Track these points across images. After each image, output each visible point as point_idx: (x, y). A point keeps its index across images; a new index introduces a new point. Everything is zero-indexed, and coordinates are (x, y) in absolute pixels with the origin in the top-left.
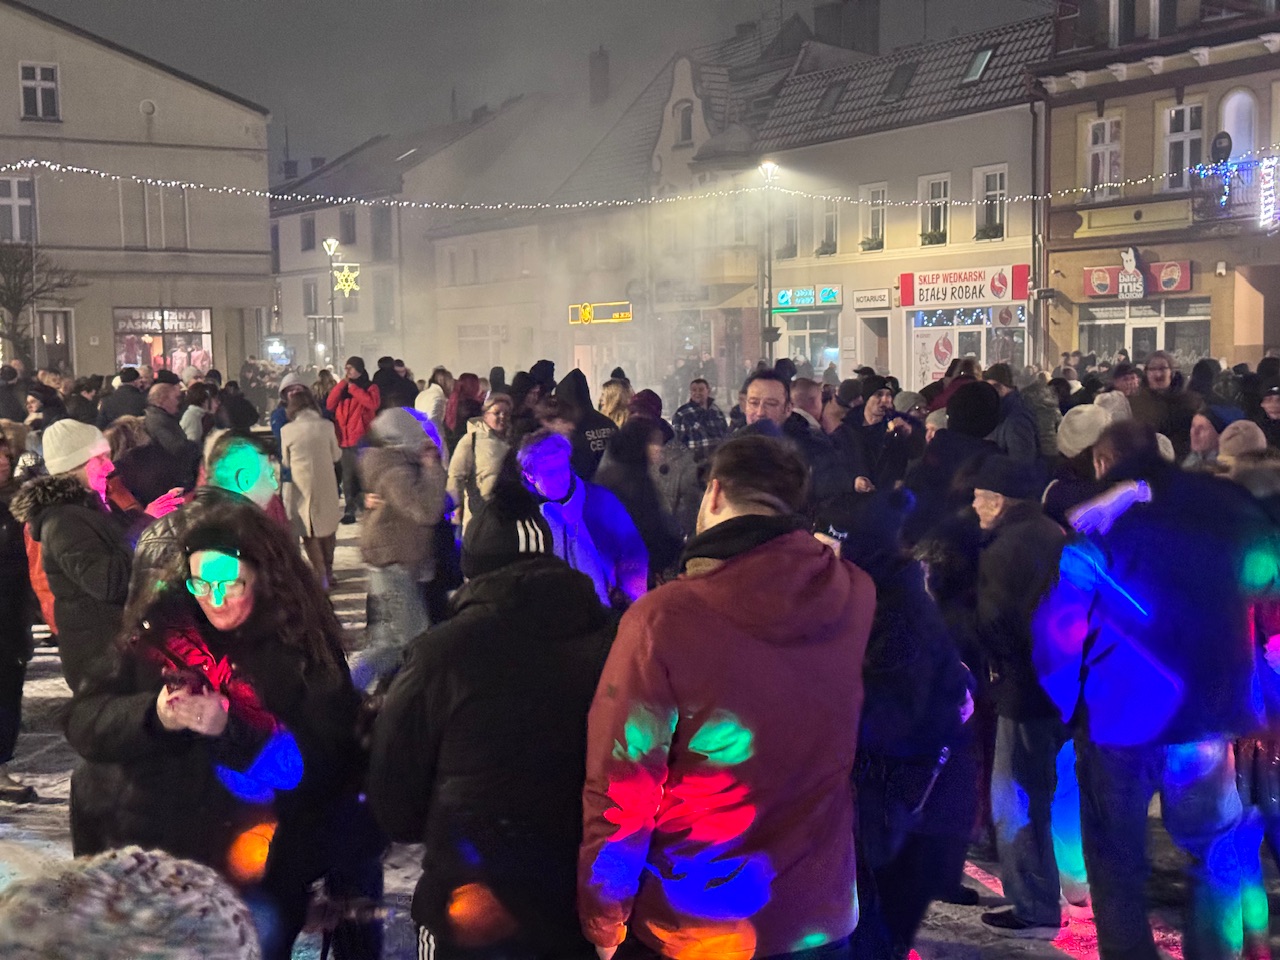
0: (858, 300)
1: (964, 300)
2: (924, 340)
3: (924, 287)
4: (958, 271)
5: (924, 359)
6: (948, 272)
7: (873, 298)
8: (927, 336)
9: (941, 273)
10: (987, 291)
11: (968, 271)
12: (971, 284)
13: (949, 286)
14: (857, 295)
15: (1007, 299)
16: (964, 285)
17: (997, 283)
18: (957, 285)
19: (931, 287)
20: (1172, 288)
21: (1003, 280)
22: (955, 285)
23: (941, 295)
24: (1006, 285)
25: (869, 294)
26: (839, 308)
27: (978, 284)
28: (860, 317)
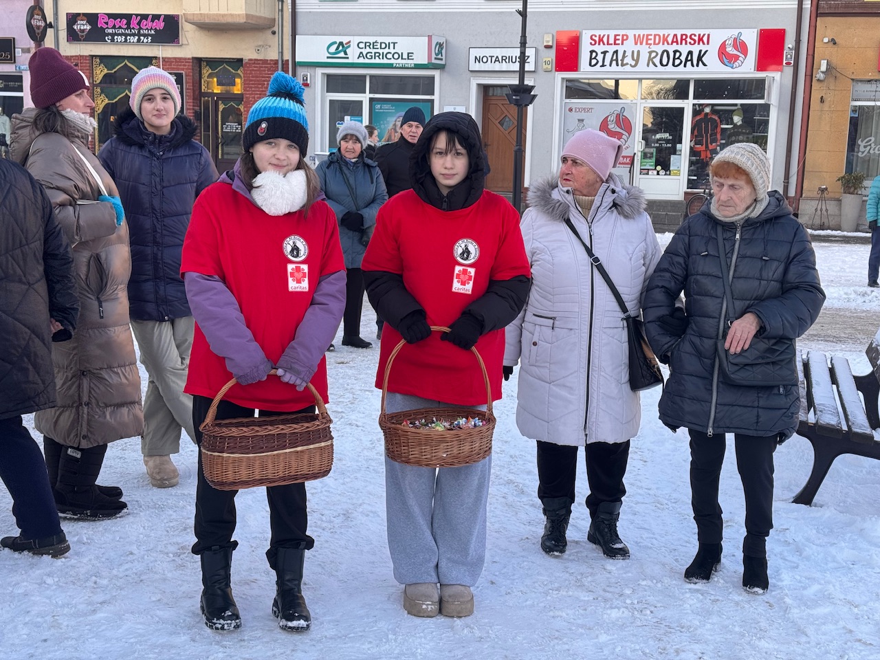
0: (477, 58)
1: (672, 69)
3: (599, 49)
4: (661, 32)
6: (642, 33)
7: (506, 59)
8: (588, 108)
9: (631, 33)
10: (712, 58)
11: (679, 32)
12: (684, 49)
13: (644, 50)
14: (474, 53)
15: (746, 69)
17: (730, 50)
18: (659, 49)
19: (611, 49)
21: (743, 48)
22: (654, 48)
23: (628, 61)
24: (745, 52)
25: (498, 53)
26: (441, 67)
27: (696, 49)
28: (475, 82)
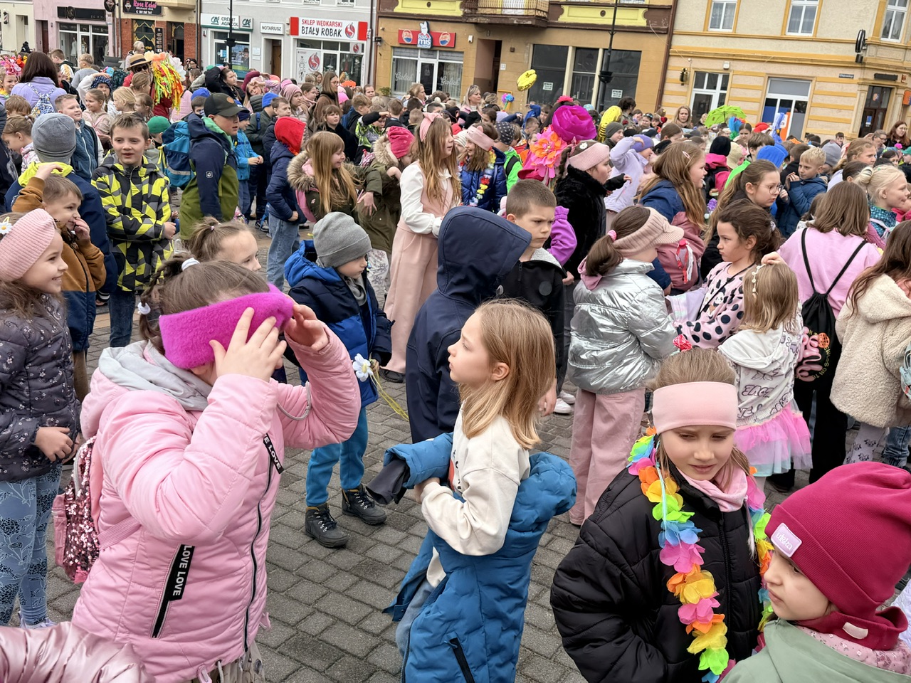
0: (263, 28)
1: (329, 36)
2: (302, 55)
3: (305, 26)
4: (326, 20)
5: (302, 66)
6: (320, 20)
7: (272, 28)
8: (305, 53)
9: (316, 20)
10: (343, 33)
11: (332, 21)
12: (334, 28)
13: (320, 27)
14: (262, 25)
15: (354, 39)
16: (329, 28)
17: (349, 30)
18: (325, 27)
19: (309, 26)
20: (445, 45)
21: (353, 29)
23: (315, 32)
24: (354, 31)
25: (271, 25)
26: (251, 31)
27: (338, 28)
28: (263, 38)
